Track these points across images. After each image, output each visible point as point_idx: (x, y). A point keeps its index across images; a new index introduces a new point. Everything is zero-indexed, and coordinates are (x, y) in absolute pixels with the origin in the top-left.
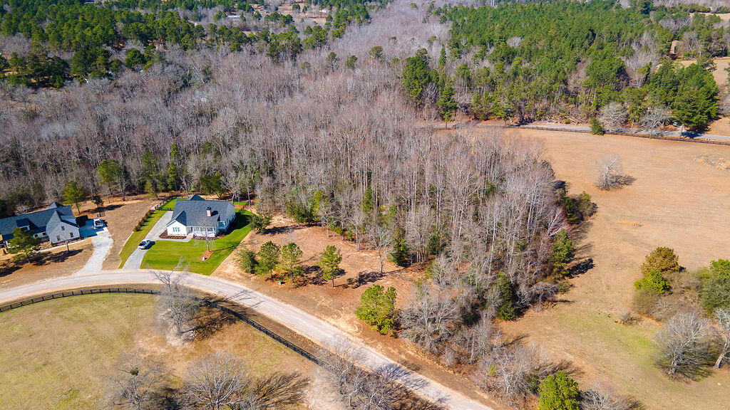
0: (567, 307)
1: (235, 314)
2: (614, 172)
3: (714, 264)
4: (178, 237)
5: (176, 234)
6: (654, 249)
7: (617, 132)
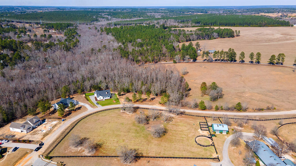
0: (191, 96)
1: (138, 108)
2: (185, 71)
3: (212, 83)
4: (101, 100)
5: (100, 99)
6: (202, 83)
7: (179, 62)
